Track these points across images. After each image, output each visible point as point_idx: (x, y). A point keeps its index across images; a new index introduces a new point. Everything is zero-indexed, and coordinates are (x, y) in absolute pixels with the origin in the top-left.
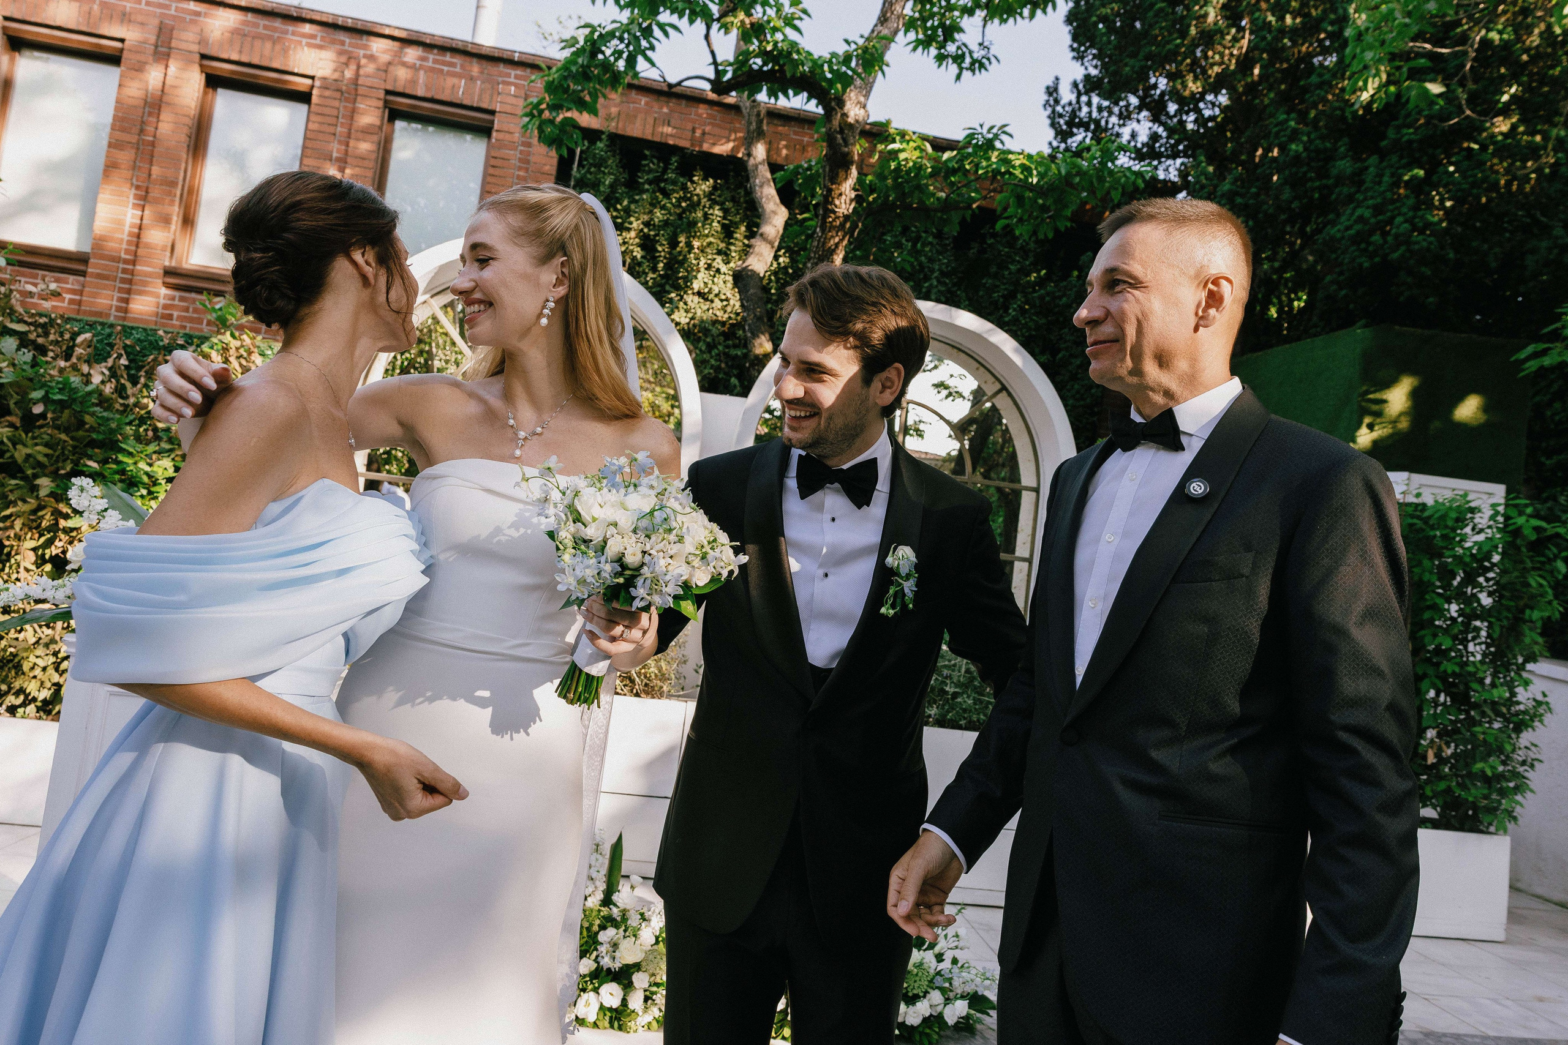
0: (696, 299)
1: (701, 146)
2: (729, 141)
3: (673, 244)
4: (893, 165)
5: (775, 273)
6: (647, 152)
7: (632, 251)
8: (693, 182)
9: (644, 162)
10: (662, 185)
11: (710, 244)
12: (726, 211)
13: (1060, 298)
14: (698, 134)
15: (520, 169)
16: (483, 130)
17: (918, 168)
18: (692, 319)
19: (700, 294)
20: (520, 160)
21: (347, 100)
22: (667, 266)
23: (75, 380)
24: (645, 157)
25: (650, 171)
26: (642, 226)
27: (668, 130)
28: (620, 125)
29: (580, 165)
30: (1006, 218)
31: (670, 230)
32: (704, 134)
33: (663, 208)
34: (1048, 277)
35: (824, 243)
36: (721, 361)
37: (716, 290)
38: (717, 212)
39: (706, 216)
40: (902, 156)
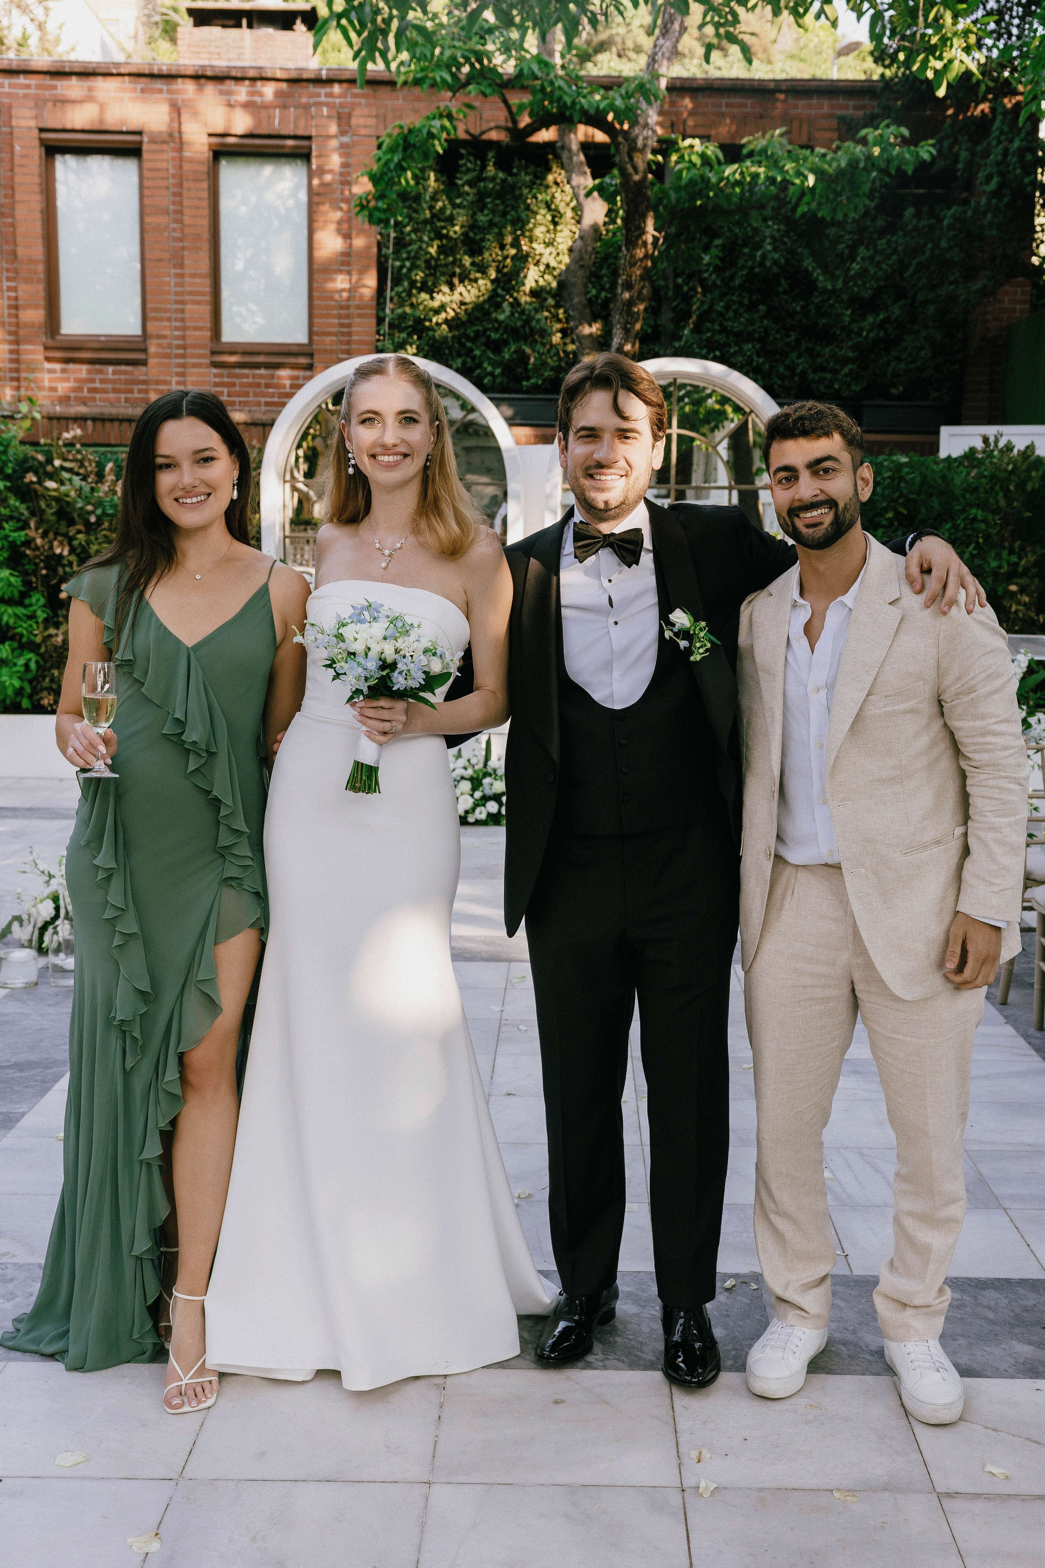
6: (463, 151)
7: (461, 261)
8: (513, 175)
9: (462, 162)
10: (482, 184)
11: (537, 239)
16: (304, 156)
19: (533, 294)
20: (341, 181)
21: (174, 150)
25: (468, 171)
26: (467, 231)
31: (495, 231)
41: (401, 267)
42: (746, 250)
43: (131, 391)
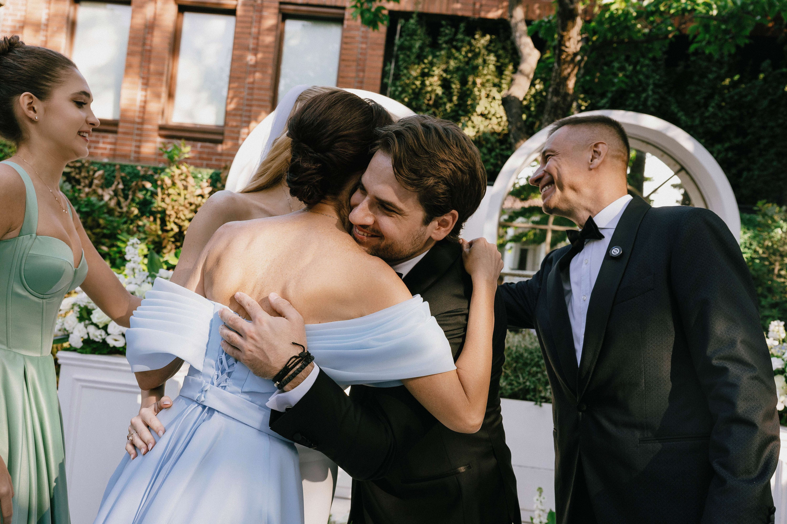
0: (480, 118)
1: (479, 14)
2: (498, 9)
3: (464, 82)
4: (607, 15)
5: (534, 96)
6: (444, 22)
7: (435, 90)
8: (475, 39)
9: (442, 29)
10: (455, 43)
11: (488, 81)
12: (498, 57)
13: (746, 96)
14: (477, 6)
15: (362, 43)
16: (339, 20)
17: (626, 14)
18: (478, 132)
19: (482, 115)
20: (362, 37)
21: (257, 11)
22: (460, 98)
23: (93, 199)
24: (442, 26)
25: (446, 35)
26: (442, 73)
27: (458, 6)
28: (426, 7)
29: (401, 36)
30: (697, 42)
31: (460, 73)
32: (481, 6)
33: (456, 58)
34: (740, 81)
35: (560, 74)
36: (498, 159)
37: (493, 112)
38: (492, 58)
39: (485, 61)
40: (613, 8)
41: (395, 91)
42: (633, 95)
43: (210, 160)
